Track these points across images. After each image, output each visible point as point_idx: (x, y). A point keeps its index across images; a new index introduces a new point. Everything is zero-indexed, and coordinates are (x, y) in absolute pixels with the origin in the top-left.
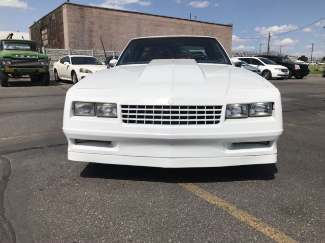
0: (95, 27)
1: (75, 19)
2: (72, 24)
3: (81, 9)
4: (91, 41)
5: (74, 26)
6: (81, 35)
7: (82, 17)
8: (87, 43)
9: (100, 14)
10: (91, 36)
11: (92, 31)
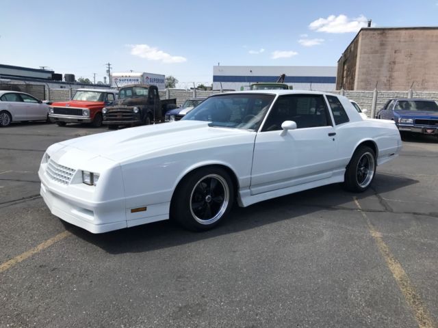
0: (401, 57)
1: (372, 48)
2: (366, 55)
3: (381, 34)
4: (390, 77)
5: (369, 58)
6: (378, 69)
7: (382, 44)
8: (384, 79)
9: (411, 36)
10: (391, 70)
11: (394, 63)
